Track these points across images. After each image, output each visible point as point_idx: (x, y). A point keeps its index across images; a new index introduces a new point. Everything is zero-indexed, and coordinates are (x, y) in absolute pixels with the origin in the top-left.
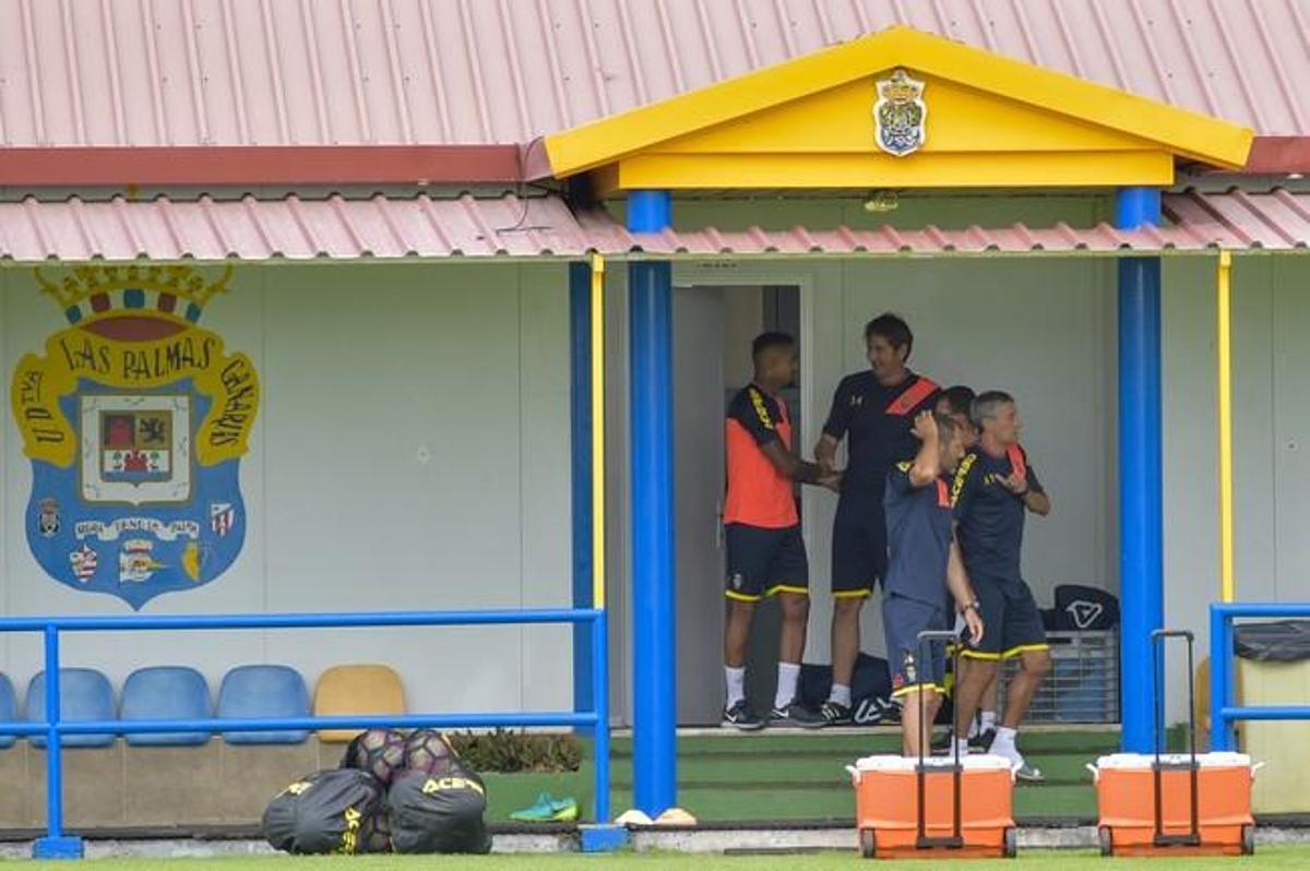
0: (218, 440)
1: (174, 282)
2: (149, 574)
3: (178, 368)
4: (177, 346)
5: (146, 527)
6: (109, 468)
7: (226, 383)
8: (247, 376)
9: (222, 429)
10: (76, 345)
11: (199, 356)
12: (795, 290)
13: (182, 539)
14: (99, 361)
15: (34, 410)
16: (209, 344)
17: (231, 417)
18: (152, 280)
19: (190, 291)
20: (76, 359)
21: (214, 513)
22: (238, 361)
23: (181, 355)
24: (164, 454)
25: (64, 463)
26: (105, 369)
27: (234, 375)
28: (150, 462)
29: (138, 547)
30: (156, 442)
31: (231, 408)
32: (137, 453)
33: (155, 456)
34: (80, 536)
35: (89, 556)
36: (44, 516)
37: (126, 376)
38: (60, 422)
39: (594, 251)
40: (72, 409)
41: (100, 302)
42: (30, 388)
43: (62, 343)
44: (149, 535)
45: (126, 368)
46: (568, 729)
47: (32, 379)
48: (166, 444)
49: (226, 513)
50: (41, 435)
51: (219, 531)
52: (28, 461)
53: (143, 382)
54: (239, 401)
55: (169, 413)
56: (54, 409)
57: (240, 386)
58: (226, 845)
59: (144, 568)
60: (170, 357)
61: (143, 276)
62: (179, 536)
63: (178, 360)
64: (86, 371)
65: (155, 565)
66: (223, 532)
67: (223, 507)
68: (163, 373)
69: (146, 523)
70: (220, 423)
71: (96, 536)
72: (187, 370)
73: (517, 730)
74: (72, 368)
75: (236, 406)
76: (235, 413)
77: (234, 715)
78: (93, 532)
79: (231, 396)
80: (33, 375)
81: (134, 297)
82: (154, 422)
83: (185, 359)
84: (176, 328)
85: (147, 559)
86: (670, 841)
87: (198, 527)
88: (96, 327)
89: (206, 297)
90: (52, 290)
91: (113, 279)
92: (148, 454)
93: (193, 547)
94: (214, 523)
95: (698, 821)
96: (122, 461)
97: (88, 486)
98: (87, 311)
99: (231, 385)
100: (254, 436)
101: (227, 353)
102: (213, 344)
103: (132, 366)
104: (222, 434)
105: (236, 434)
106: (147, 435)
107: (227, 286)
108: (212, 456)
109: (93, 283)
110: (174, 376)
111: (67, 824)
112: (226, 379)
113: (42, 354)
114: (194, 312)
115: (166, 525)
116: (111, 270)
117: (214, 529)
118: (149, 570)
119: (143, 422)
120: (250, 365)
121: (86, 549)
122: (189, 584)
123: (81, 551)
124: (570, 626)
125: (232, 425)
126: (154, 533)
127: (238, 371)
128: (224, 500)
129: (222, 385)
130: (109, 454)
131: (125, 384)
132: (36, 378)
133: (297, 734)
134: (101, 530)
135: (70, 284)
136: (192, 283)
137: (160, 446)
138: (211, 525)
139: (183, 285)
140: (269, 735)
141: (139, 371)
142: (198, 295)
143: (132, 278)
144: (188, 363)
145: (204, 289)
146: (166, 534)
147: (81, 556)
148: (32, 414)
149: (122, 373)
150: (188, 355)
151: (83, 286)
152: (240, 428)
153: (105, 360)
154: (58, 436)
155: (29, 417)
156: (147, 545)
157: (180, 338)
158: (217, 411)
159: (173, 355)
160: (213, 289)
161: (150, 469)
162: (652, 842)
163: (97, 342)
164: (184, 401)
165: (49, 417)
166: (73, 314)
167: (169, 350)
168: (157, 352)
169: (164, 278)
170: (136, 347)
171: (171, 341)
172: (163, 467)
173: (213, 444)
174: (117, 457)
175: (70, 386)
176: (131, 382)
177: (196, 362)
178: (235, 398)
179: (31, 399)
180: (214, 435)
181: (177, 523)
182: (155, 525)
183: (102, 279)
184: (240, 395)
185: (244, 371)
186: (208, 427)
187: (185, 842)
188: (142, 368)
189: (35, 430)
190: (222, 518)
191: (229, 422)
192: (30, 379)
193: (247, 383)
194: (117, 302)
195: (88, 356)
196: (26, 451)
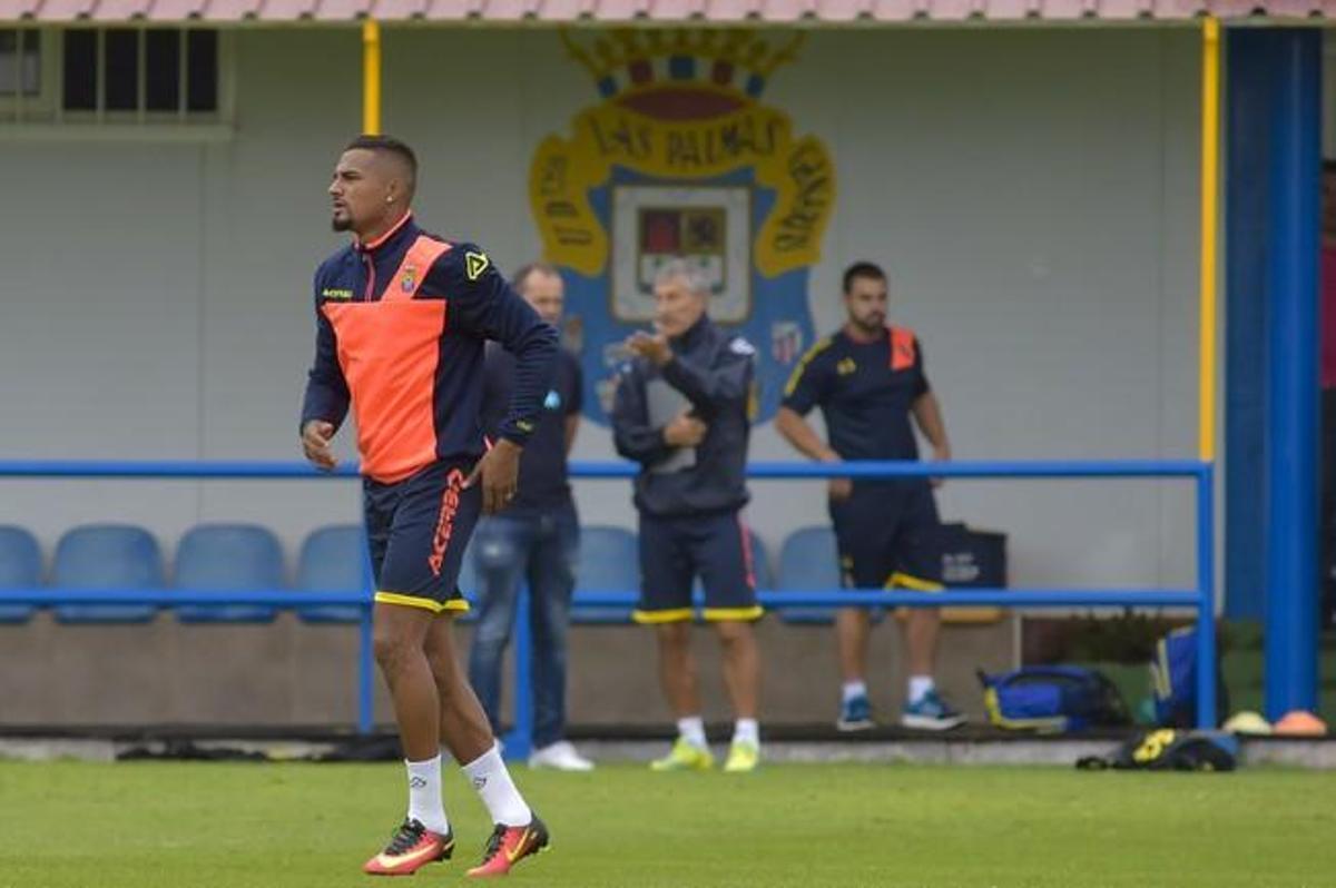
0: (782, 244)
1: (730, 49)
3: (735, 154)
4: (734, 129)
6: (647, 277)
7: (795, 173)
8: (821, 165)
9: (790, 230)
10: (609, 125)
11: (761, 137)
14: (636, 142)
15: (555, 204)
16: (775, 124)
17: (803, 217)
18: (705, 45)
19: (752, 58)
20: (609, 141)
21: (778, 336)
23: (740, 137)
24: (715, 261)
25: (592, 271)
26: (644, 154)
27: (804, 163)
30: (705, 247)
31: (800, 204)
33: (705, 264)
34: (611, 363)
37: (670, 164)
38: (588, 220)
40: (603, 205)
41: (640, 71)
42: (552, 177)
43: (593, 123)
45: (672, 153)
47: (555, 166)
48: (719, 249)
49: (792, 336)
50: (565, 235)
51: (783, 359)
53: (692, 171)
54: (811, 196)
55: (722, 211)
56: (580, 201)
57: (812, 176)
60: (725, 139)
61: (695, 40)
63: (736, 146)
64: (623, 159)
66: (788, 360)
67: (788, 328)
68: (717, 161)
70: (787, 222)
72: (745, 158)
73: (1151, 612)
74: (603, 152)
75: (807, 203)
76: (805, 210)
79: (802, 190)
80: (555, 161)
81: (682, 66)
82: (704, 223)
83: (744, 142)
84: (731, 104)
86: (1290, 753)
88: (638, 103)
89: (771, 66)
90: (580, 55)
91: (657, 44)
92: (697, 260)
94: (777, 347)
95: (1328, 729)
97: (621, 299)
98: (623, 81)
99: (799, 177)
100: (828, 239)
101: (798, 134)
102: (779, 124)
103: (680, 152)
104: (787, 237)
105: (806, 237)
106: (695, 237)
107: (797, 54)
108: (777, 265)
109: (631, 48)
110: (730, 164)
112: (794, 168)
113: (566, 134)
114: (756, 85)
116: (655, 34)
117: (777, 355)
119: (690, 222)
120: (825, 153)
125: (801, 226)
127: (809, 159)
128: (788, 318)
129: (789, 174)
130: (648, 260)
131: (667, 173)
132: (559, 165)
135: (603, 49)
136: (754, 50)
137: (709, 249)
138: (773, 350)
139: (743, 51)
141: (685, 157)
142: (762, 64)
143: (681, 43)
144: (747, 148)
145: (769, 58)
148: (556, 209)
149: (665, 161)
150: (748, 139)
151: (619, 50)
152: (809, 229)
153: (645, 143)
154: (583, 237)
155: (550, 213)
157: (738, 117)
158: (782, 208)
159: (730, 138)
160: (782, 56)
162: (1267, 755)
163: (635, 120)
164: (741, 195)
165: (574, 213)
166: (607, 86)
167: (724, 130)
168: (710, 135)
169: (719, 43)
170: (683, 128)
171: (726, 121)
172: (714, 277)
173: (777, 250)
174: (658, 263)
175: (601, 176)
176: (675, 172)
177: (758, 145)
178: (805, 193)
179: (553, 192)
180: (780, 238)
183: (644, 42)
184: (811, 190)
185: (816, 160)
186: (770, 229)
188: (691, 153)
189: (558, 230)
190: (787, 345)
191: (799, 222)
192: (551, 166)
193: (818, 175)
194: (661, 71)
195: (624, 138)
196: (548, 255)
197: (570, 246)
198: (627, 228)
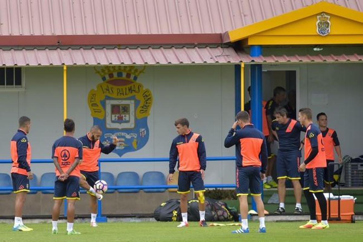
0: (142, 112)
1: (130, 70)
2: (123, 148)
3: (131, 93)
4: (131, 87)
5: (123, 135)
6: (113, 119)
7: (144, 97)
8: (150, 95)
9: (143, 109)
10: (105, 87)
11: (137, 89)
12: (295, 72)
13: (132, 138)
14: (110, 90)
16: (140, 86)
18: (125, 70)
19: (135, 72)
20: (105, 90)
21: (141, 131)
22: (147, 91)
23: (132, 89)
24: (127, 116)
25: (102, 118)
26: (112, 93)
27: (146, 95)
28: (124, 118)
29: (121, 140)
30: (125, 113)
31: (145, 103)
32: (120, 115)
33: (125, 116)
34: (106, 137)
35: (108, 143)
37: (118, 95)
38: (100, 107)
39: (241, 61)
41: (111, 75)
42: (93, 98)
43: (101, 86)
44: (124, 137)
45: (118, 93)
46: (234, 189)
47: (93, 96)
48: (128, 113)
49: (144, 131)
50: (95, 111)
51: (142, 136)
52: (92, 118)
53: (122, 96)
54: (147, 101)
55: (129, 105)
56: (99, 104)
57: (148, 98)
58: (144, 219)
59: (122, 146)
60: (129, 90)
61: (122, 69)
62: (132, 137)
63: (131, 91)
64: (107, 94)
65: (125, 145)
66: (143, 136)
67: (143, 130)
68: (127, 94)
69: (123, 134)
70: (142, 107)
71: (109, 137)
72: (134, 93)
73: (221, 189)
74: (103, 93)
75: (147, 103)
76: (146, 105)
77: (146, 185)
78: (109, 136)
79: (145, 100)
80: (93, 95)
81: (120, 74)
82: (125, 107)
83: (133, 90)
84: (131, 82)
85: (123, 143)
87: (137, 135)
88: (110, 82)
89: (139, 74)
90: (98, 72)
91: (114, 69)
92: (124, 115)
93: (135, 140)
94: (141, 134)
95: (269, 213)
96: (117, 118)
97: (108, 124)
98: (107, 78)
99: (145, 97)
100: (151, 111)
101: (144, 89)
102: (141, 86)
103: (119, 93)
104: (143, 110)
105: (147, 110)
106: (123, 111)
107: (144, 71)
108: (140, 116)
109: (109, 70)
110: (130, 95)
111: (102, 213)
112: (144, 96)
113: (96, 89)
114: (135, 78)
115: (128, 134)
116: (114, 67)
117: (141, 135)
118: (124, 146)
119: (122, 107)
120: (150, 92)
121: (107, 141)
122: (134, 150)
123: (106, 141)
124: (235, 161)
125: (145, 108)
126: (125, 137)
128: (143, 127)
129: (143, 97)
130: (113, 116)
131: (117, 97)
132: (94, 96)
133: (163, 190)
134: (111, 135)
135: (103, 71)
136: (135, 70)
137: (126, 113)
138: (140, 134)
139: (133, 71)
140: (155, 190)
141: (121, 94)
142: (137, 74)
143: (120, 69)
144: (134, 92)
145: (138, 72)
146: (128, 137)
147: (106, 143)
148: (93, 105)
149: (117, 95)
150: (134, 89)
151: (107, 71)
152: (147, 109)
153: (112, 91)
154: (100, 111)
155: (92, 106)
156: (123, 140)
157: (132, 85)
158: (142, 104)
159: (130, 89)
160: (140, 72)
161: (124, 120)
162: (257, 219)
163: (110, 86)
164: (133, 102)
165: (98, 106)
166: (104, 79)
167: (129, 88)
168: (126, 89)
169: (128, 69)
170: (120, 87)
171: (129, 86)
172: (127, 119)
173: (140, 113)
174: (115, 116)
175: (103, 98)
176: (119, 97)
177: (136, 91)
178: (146, 101)
179: (93, 101)
180: (141, 111)
181: (132, 134)
182: (125, 134)
183: (112, 69)
184: (147, 100)
185: (148, 94)
186: (139, 109)
187: (133, 218)
188: (122, 93)
189: (94, 109)
190: (143, 132)
191: (145, 107)
192: (92, 96)
193: (149, 97)
194: (115, 75)
195: (108, 90)
196: (92, 115)
197: (97, 113)
198: (109, 109)
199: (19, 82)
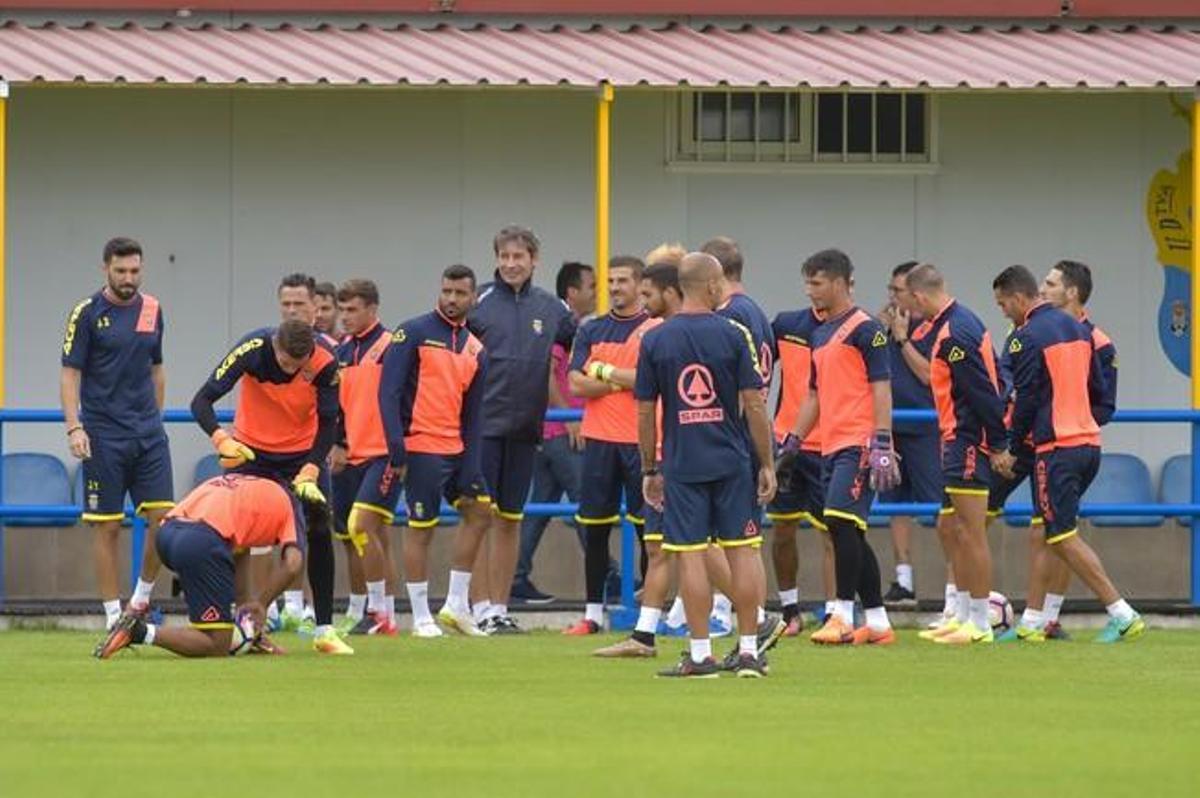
15: (1166, 221)
36: (1175, 318)
42: (1163, 201)
47: (1166, 193)
50: (1173, 243)
52: (1161, 268)
56: (1184, 220)
80: (1165, 189)
90: (1184, 112)
113: (1175, 170)
132: (1169, 192)
148: (1165, 224)
154: (1186, 244)
155: (1162, 227)
165: (1180, 227)
179: (1165, 211)
189: (1167, 239)
192: (1163, 193)
196: (1160, 258)
197: (1175, 250)
199: (917, 145)
